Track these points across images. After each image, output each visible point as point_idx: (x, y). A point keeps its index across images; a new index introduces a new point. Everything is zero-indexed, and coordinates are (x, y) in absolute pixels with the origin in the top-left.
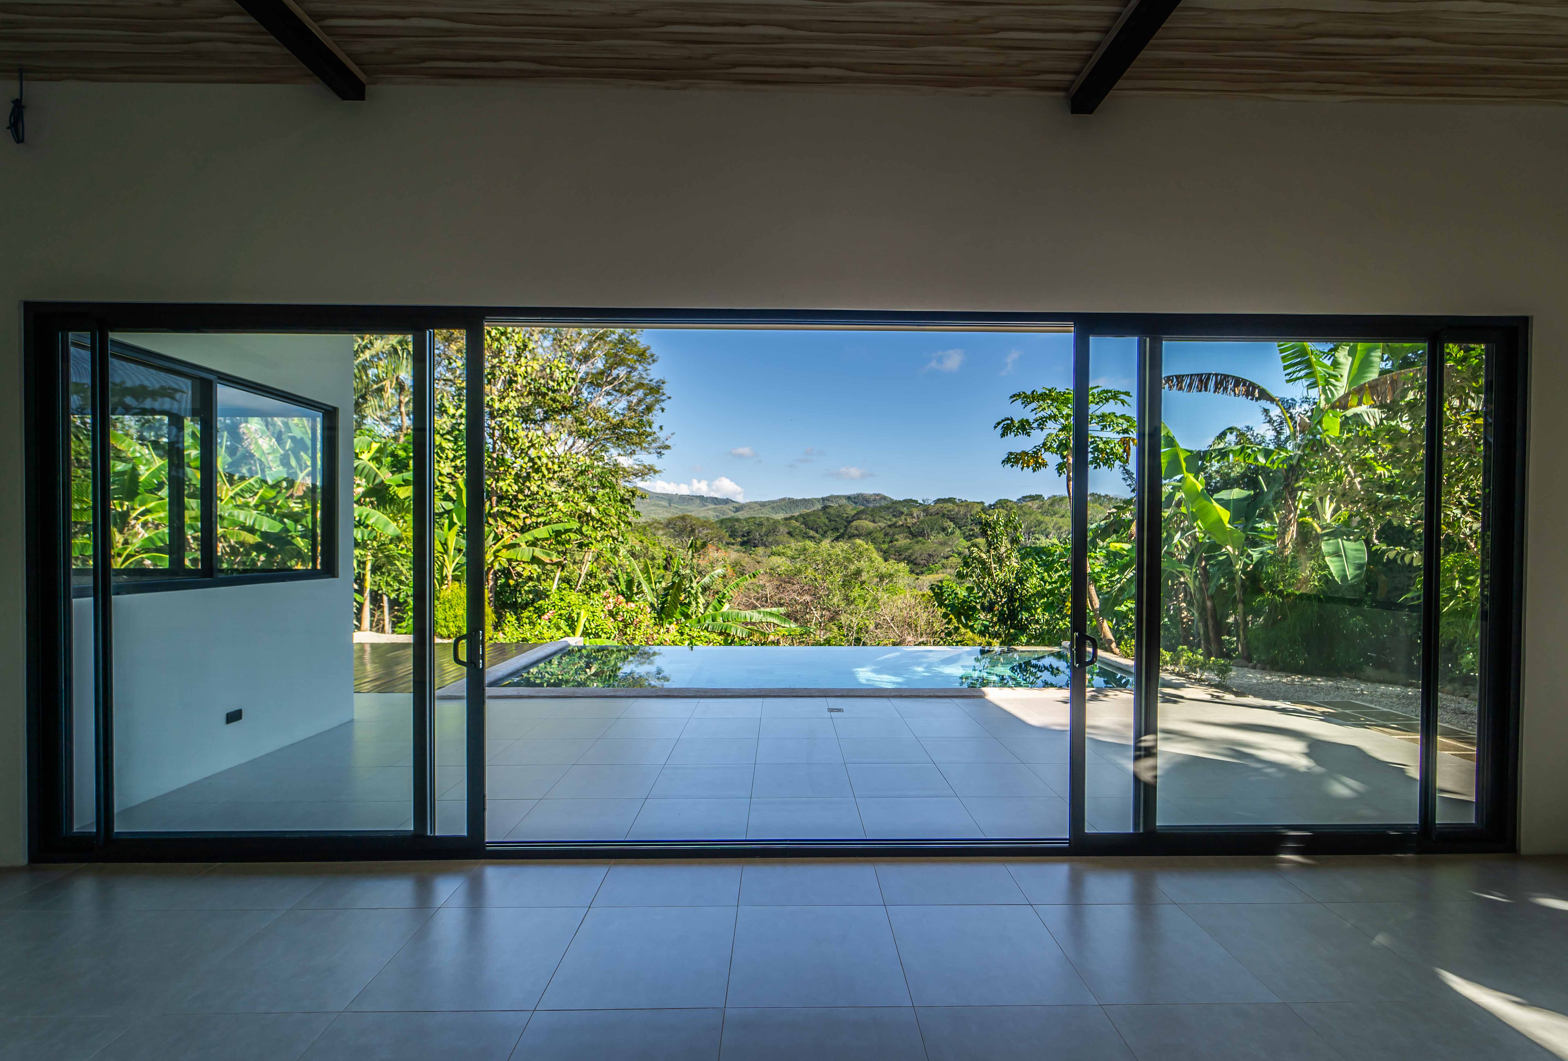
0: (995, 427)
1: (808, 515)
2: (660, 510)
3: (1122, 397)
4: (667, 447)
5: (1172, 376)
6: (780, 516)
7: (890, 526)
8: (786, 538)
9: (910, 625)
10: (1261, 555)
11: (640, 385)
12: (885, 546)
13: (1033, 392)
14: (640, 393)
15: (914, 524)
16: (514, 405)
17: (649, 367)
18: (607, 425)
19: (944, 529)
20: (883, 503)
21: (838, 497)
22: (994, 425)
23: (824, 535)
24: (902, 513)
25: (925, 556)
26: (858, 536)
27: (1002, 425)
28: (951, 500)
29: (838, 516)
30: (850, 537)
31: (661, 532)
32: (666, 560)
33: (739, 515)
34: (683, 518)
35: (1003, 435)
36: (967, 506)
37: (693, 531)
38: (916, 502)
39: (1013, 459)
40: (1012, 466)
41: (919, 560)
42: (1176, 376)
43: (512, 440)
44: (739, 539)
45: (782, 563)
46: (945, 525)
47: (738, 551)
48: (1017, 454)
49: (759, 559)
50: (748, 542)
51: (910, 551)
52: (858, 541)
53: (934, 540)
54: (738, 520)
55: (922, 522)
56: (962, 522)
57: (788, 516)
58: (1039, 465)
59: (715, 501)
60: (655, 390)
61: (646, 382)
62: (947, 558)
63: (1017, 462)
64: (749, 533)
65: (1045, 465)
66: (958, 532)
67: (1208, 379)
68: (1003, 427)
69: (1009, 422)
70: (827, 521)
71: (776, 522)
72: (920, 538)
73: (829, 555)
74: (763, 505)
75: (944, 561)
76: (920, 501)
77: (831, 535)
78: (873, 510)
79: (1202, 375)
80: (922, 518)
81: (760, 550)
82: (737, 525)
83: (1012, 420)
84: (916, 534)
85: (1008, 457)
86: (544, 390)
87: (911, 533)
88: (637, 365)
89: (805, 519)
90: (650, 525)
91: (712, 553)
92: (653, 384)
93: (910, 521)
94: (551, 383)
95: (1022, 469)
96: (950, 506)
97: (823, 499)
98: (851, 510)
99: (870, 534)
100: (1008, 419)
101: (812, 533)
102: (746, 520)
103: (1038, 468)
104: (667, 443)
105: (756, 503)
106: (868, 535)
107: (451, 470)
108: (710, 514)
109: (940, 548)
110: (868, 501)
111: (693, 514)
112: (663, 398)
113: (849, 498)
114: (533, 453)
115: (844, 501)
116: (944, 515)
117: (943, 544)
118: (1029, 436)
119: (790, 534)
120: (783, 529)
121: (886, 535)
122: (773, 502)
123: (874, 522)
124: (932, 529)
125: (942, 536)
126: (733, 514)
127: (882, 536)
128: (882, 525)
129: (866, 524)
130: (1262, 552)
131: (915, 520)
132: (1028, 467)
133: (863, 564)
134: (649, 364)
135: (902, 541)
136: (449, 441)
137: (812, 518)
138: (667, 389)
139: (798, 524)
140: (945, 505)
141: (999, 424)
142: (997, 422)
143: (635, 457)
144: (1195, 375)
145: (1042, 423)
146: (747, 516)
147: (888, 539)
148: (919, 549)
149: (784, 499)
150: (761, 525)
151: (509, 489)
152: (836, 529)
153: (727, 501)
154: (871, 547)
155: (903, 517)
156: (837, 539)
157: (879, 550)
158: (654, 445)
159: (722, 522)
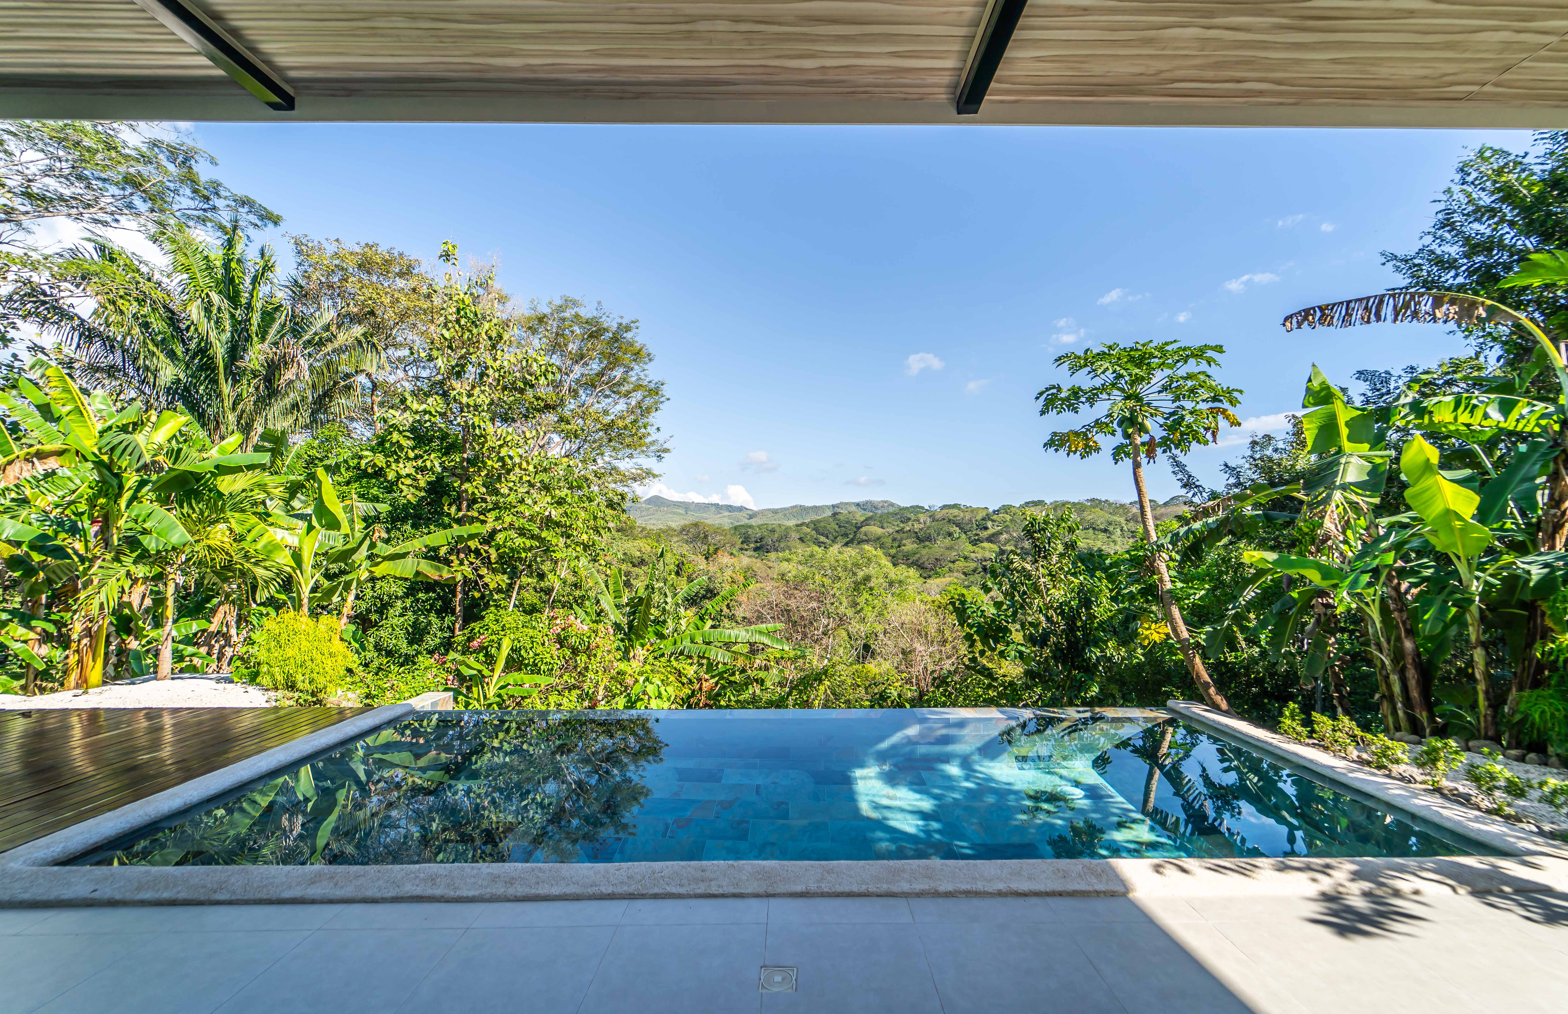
0: (1037, 398)
1: (819, 521)
2: (676, 518)
3: (1210, 353)
4: (666, 451)
5: (1314, 308)
6: (791, 523)
7: (897, 532)
8: (798, 543)
9: (919, 632)
10: (1546, 570)
11: (638, 387)
12: (893, 551)
13: (1086, 351)
14: (639, 395)
15: (921, 530)
16: (483, 400)
17: (646, 367)
18: (599, 426)
19: (950, 534)
20: (891, 510)
21: (847, 504)
22: (1035, 395)
23: (834, 541)
24: (909, 519)
25: (932, 560)
26: (867, 541)
27: (1045, 395)
28: (955, 506)
29: (847, 522)
30: (859, 543)
31: (675, 539)
32: (678, 566)
33: (753, 522)
34: (696, 525)
35: (1043, 413)
36: (972, 511)
37: (706, 537)
38: (923, 508)
39: (1057, 442)
40: (1056, 450)
41: (926, 565)
42: (1320, 307)
43: (480, 437)
44: (752, 545)
45: (792, 569)
46: (952, 530)
47: (750, 557)
48: (1063, 434)
49: (771, 564)
50: (761, 548)
51: (918, 556)
52: (866, 547)
53: (940, 545)
54: (751, 527)
55: (928, 528)
56: (967, 528)
57: (799, 522)
58: (1089, 449)
59: (730, 508)
60: (654, 391)
61: (645, 383)
62: (953, 562)
63: (1061, 445)
64: (761, 539)
65: (1098, 450)
66: (963, 536)
67: (1381, 302)
68: (1046, 399)
69: (1054, 391)
70: (836, 527)
71: (788, 528)
72: (927, 543)
73: (837, 561)
74: (775, 512)
75: (951, 565)
76: (927, 507)
77: (841, 541)
78: (881, 516)
79: (1368, 298)
80: (928, 524)
81: (772, 555)
82: (750, 531)
83: (1059, 389)
84: (923, 539)
85: (1051, 439)
86: (520, 384)
87: (918, 538)
88: (633, 364)
89: (816, 526)
90: (663, 532)
91: (724, 559)
92: (652, 385)
93: (917, 526)
94: (529, 377)
95: (1068, 454)
96: (955, 512)
97: (833, 506)
98: (860, 516)
99: (878, 539)
100: (1054, 387)
101: (822, 539)
102: (759, 527)
103: (1087, 453)
104: (666, 446)
105: (769, 510)
106: (878, 542)
107: (413, 471)
108: (725, 521)
109: (947, 552)
110: (876, 508)
111: (708, 522)
112: (662, 399)
113: (858, 505)
114: (504, 452)
115: (854, 508)
116: (949, 521)
117: (950, 548)
118: (1077, 412)
119: (801, 539)
120: (795, 535)
121: (894, 540)
122: (785, 509)
123: (882, 527)
124: (938, 534)
125: (948, 541)
126: (747, 521)
127: (890, 540)
128: (891, 530)
129: (874, 530)
130: (1546, 565)
131: (922, 526)
132: (1075, 452)
133: (872, 570)
134: (646, 363)
135: (910, 546)
136: (409, 438)
137: (822, 524)
138: (666, 391)
139: (809, 530)
140: (951, 511)
141: (1041, 394)
142: (1039, 391)
143: (634, 460)
144: (1356, 300)
145: (1092, 397)
146: (760, 522)
147: (896, 544)
148: (926, 553)
149: (795, 507)
150: (773, 531)
151: (476, 491)
152: (846, 535)
153: (741, 509)
154: (880, 552)
155: (910, 523)
156: (846, 544)
157: (887, 555)
158: (652, 448)
159: (736, 528)
